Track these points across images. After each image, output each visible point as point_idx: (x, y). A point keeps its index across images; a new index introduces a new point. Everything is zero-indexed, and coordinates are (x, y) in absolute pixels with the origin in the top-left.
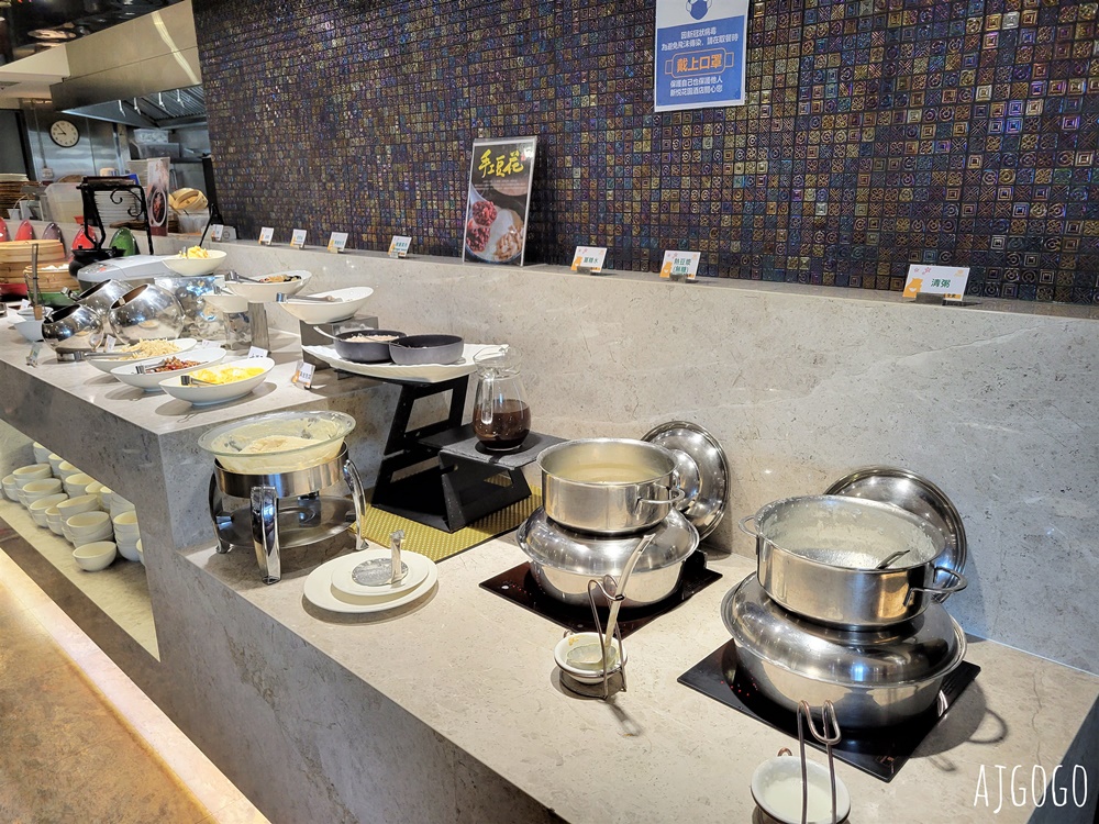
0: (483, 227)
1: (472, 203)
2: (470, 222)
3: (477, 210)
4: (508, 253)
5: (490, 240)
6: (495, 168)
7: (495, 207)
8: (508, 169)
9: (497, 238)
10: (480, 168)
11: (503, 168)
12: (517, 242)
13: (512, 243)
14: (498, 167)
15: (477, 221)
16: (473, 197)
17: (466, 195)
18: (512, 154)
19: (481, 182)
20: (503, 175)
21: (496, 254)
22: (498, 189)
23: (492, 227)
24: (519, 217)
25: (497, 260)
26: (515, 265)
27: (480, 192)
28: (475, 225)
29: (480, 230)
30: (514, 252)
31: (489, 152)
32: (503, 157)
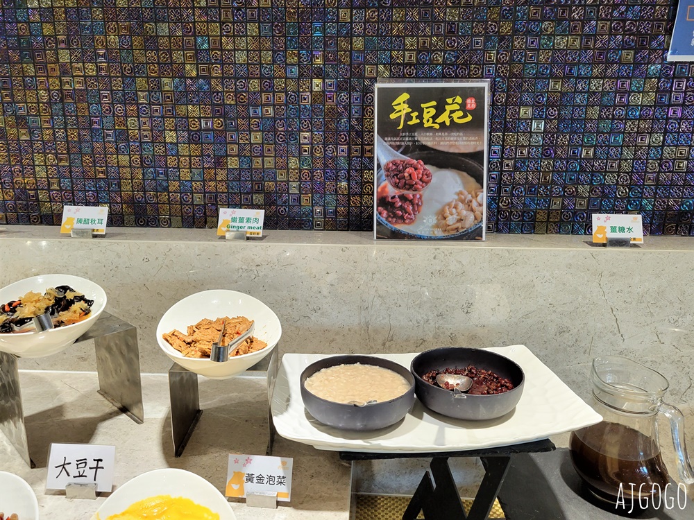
0: (410, 194)
1: (384, 161)
2: (383, 186)
3: (396, 172)
4: (459, 225)
5: (424, 209)
6: (420, 117)
7: (427, 167)
8: (444, 118)
9: (438, 207)
10: (393, 116)
11: (434, 117)
12: (472, 210)
13: (464, 212)
14: (426, 116)
15: (396, 186)
16: (383, 153)
17: (372, 151)
18: (449, 101)
19: (395, 133)
20: (437, 126)
21: (437, 226)
22: (429, 144)
23: (426, 193)
24: (472, 180)
25: (439, 233)
26: (474, 239)
27: (397, 148)
28: (391, 191)
29: (403, 198)
30: (470, 222)
31: (406, 96)
32: (434, 103)
